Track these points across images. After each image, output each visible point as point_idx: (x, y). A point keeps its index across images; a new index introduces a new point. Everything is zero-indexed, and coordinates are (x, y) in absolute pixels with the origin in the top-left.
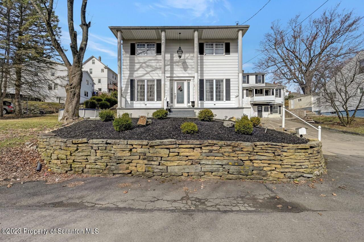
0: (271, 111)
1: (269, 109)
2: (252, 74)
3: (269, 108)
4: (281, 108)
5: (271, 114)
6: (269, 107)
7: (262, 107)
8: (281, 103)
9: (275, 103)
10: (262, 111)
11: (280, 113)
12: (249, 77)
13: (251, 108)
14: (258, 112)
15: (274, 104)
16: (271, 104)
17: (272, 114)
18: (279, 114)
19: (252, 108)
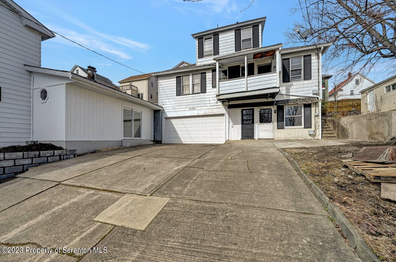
0: (280, 119)
1: (274, 116)
2: (226, 30)
3: (273, 112)
4: (313, 109)
5: (280, 127)
6: (274, 108)
7: (253, 110)
8: (312, 95)
9: (291, 98)
10: (253, 123)
11: (308, 125)
12: (220, 37)
13: (223, 115)
14: (242, 123)
15: (288, 101)
16: (277, 101)
17: (283, 128)
18: (305, 128)
19: (227, 116)
